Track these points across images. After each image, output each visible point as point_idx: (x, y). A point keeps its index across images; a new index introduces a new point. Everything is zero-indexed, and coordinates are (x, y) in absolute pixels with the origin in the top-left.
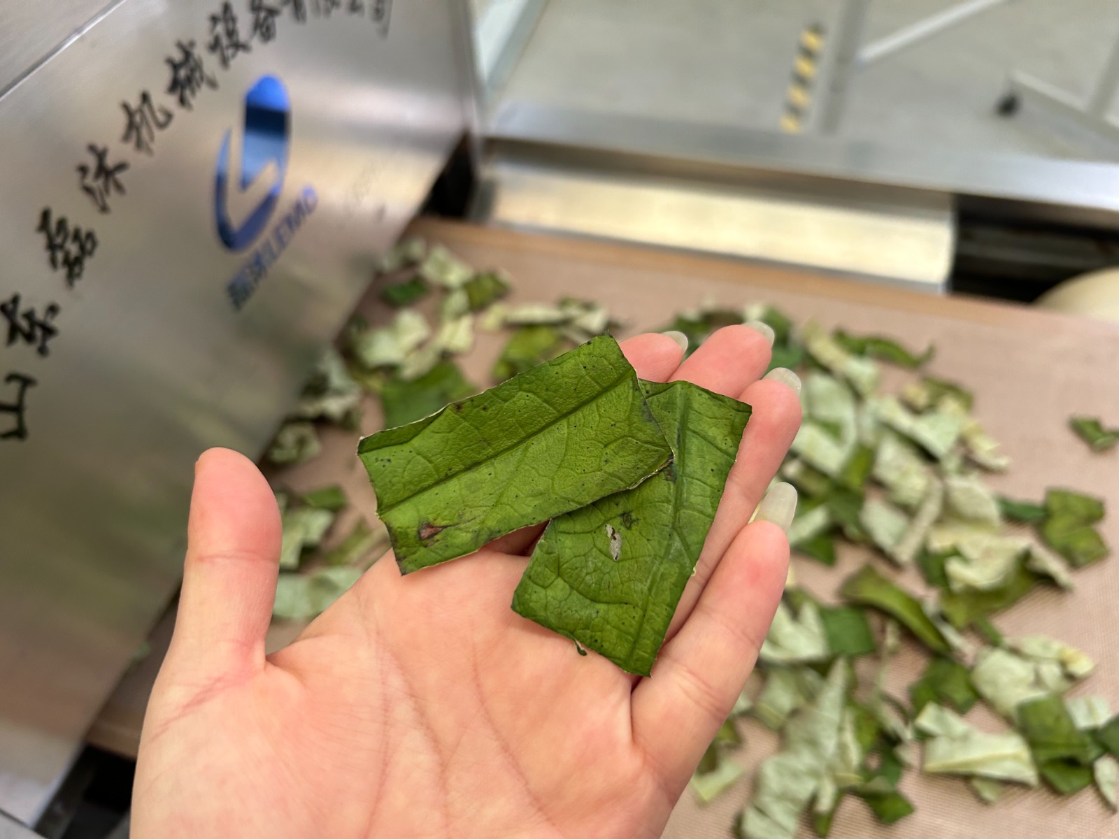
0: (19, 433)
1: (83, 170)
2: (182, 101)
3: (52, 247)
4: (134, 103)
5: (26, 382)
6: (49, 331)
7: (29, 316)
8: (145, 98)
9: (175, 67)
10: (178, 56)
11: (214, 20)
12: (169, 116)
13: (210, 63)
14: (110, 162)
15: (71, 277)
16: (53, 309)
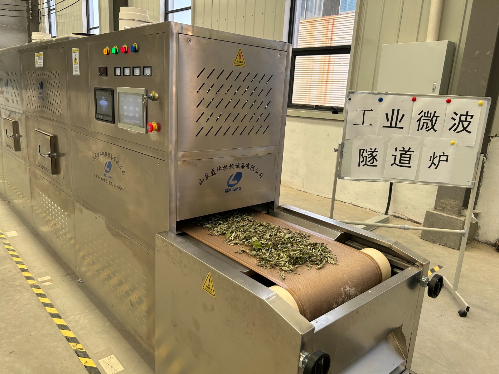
0: (201, 184)
1: (218, 168)
2: (230, 168)
3: (212, 172)
4: (225, 166)
5: (204, 181)
6: (208, 178)
7: (207, 175)
8: (226, 166)
9: (231, 165)
10: (232, 164)
11: (237, 163)
12: (228, 169)
13: (234, 167)
14: (220, 169)
15: (212, 175)
16: (209, 177)
